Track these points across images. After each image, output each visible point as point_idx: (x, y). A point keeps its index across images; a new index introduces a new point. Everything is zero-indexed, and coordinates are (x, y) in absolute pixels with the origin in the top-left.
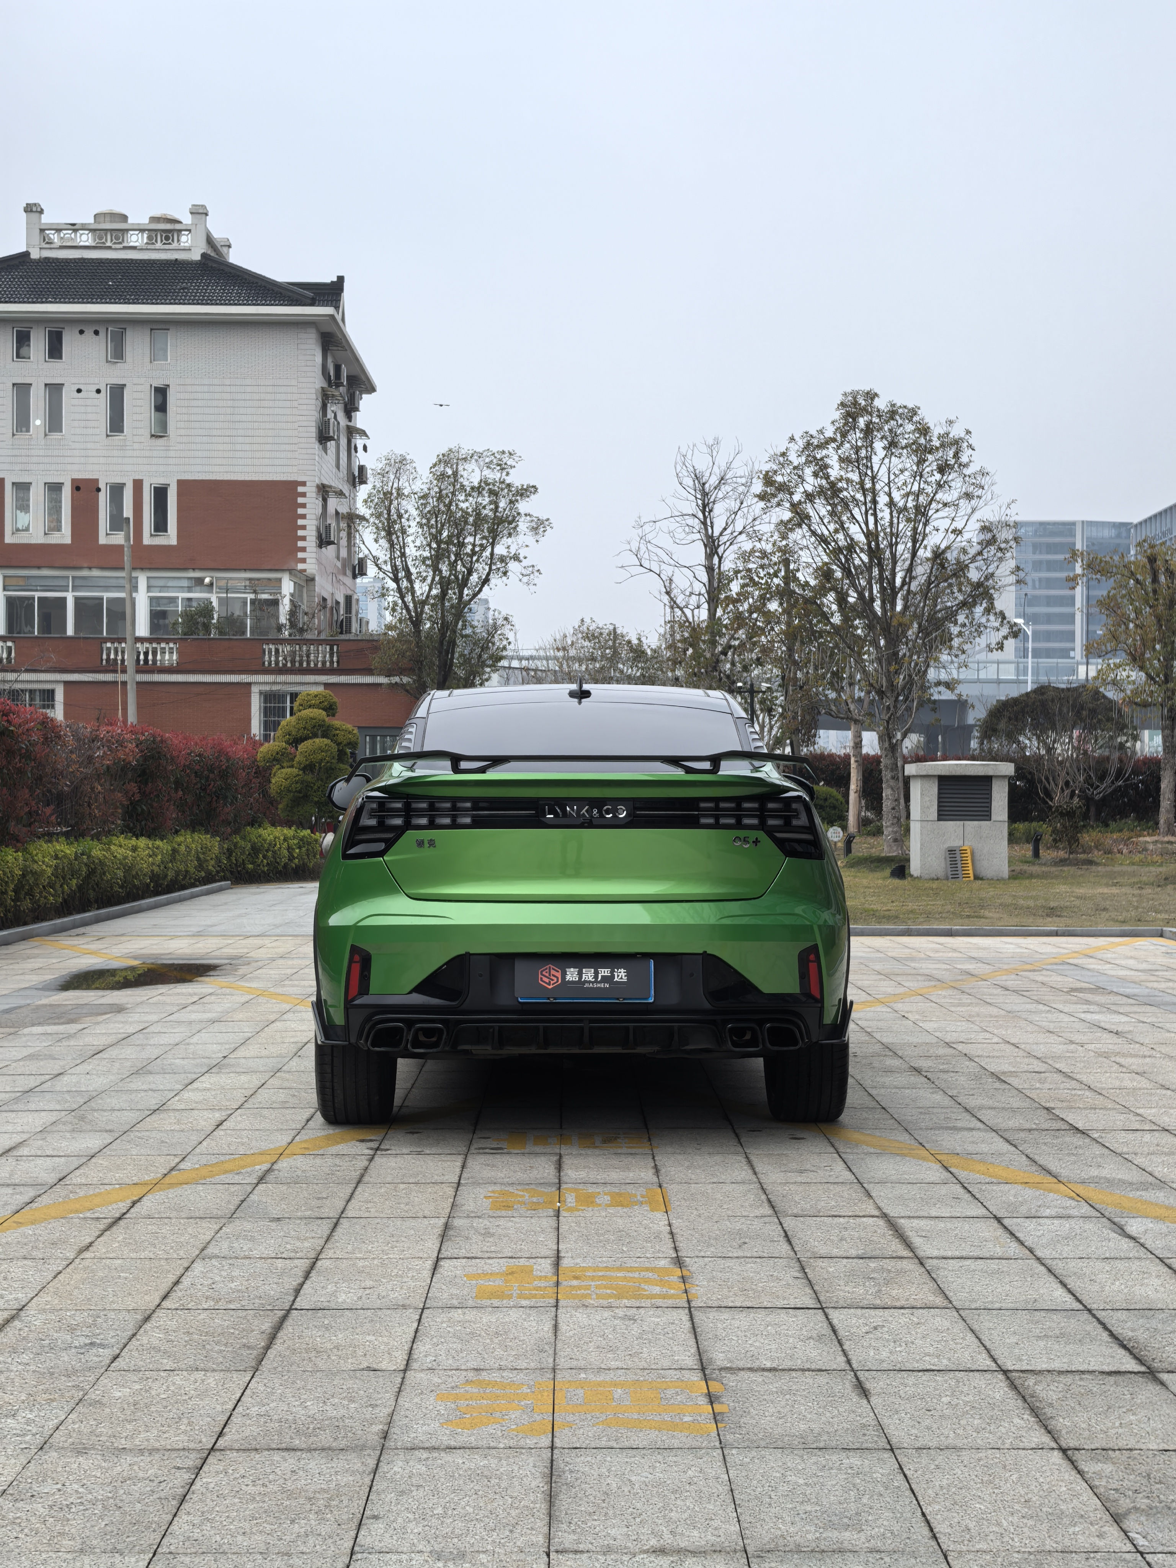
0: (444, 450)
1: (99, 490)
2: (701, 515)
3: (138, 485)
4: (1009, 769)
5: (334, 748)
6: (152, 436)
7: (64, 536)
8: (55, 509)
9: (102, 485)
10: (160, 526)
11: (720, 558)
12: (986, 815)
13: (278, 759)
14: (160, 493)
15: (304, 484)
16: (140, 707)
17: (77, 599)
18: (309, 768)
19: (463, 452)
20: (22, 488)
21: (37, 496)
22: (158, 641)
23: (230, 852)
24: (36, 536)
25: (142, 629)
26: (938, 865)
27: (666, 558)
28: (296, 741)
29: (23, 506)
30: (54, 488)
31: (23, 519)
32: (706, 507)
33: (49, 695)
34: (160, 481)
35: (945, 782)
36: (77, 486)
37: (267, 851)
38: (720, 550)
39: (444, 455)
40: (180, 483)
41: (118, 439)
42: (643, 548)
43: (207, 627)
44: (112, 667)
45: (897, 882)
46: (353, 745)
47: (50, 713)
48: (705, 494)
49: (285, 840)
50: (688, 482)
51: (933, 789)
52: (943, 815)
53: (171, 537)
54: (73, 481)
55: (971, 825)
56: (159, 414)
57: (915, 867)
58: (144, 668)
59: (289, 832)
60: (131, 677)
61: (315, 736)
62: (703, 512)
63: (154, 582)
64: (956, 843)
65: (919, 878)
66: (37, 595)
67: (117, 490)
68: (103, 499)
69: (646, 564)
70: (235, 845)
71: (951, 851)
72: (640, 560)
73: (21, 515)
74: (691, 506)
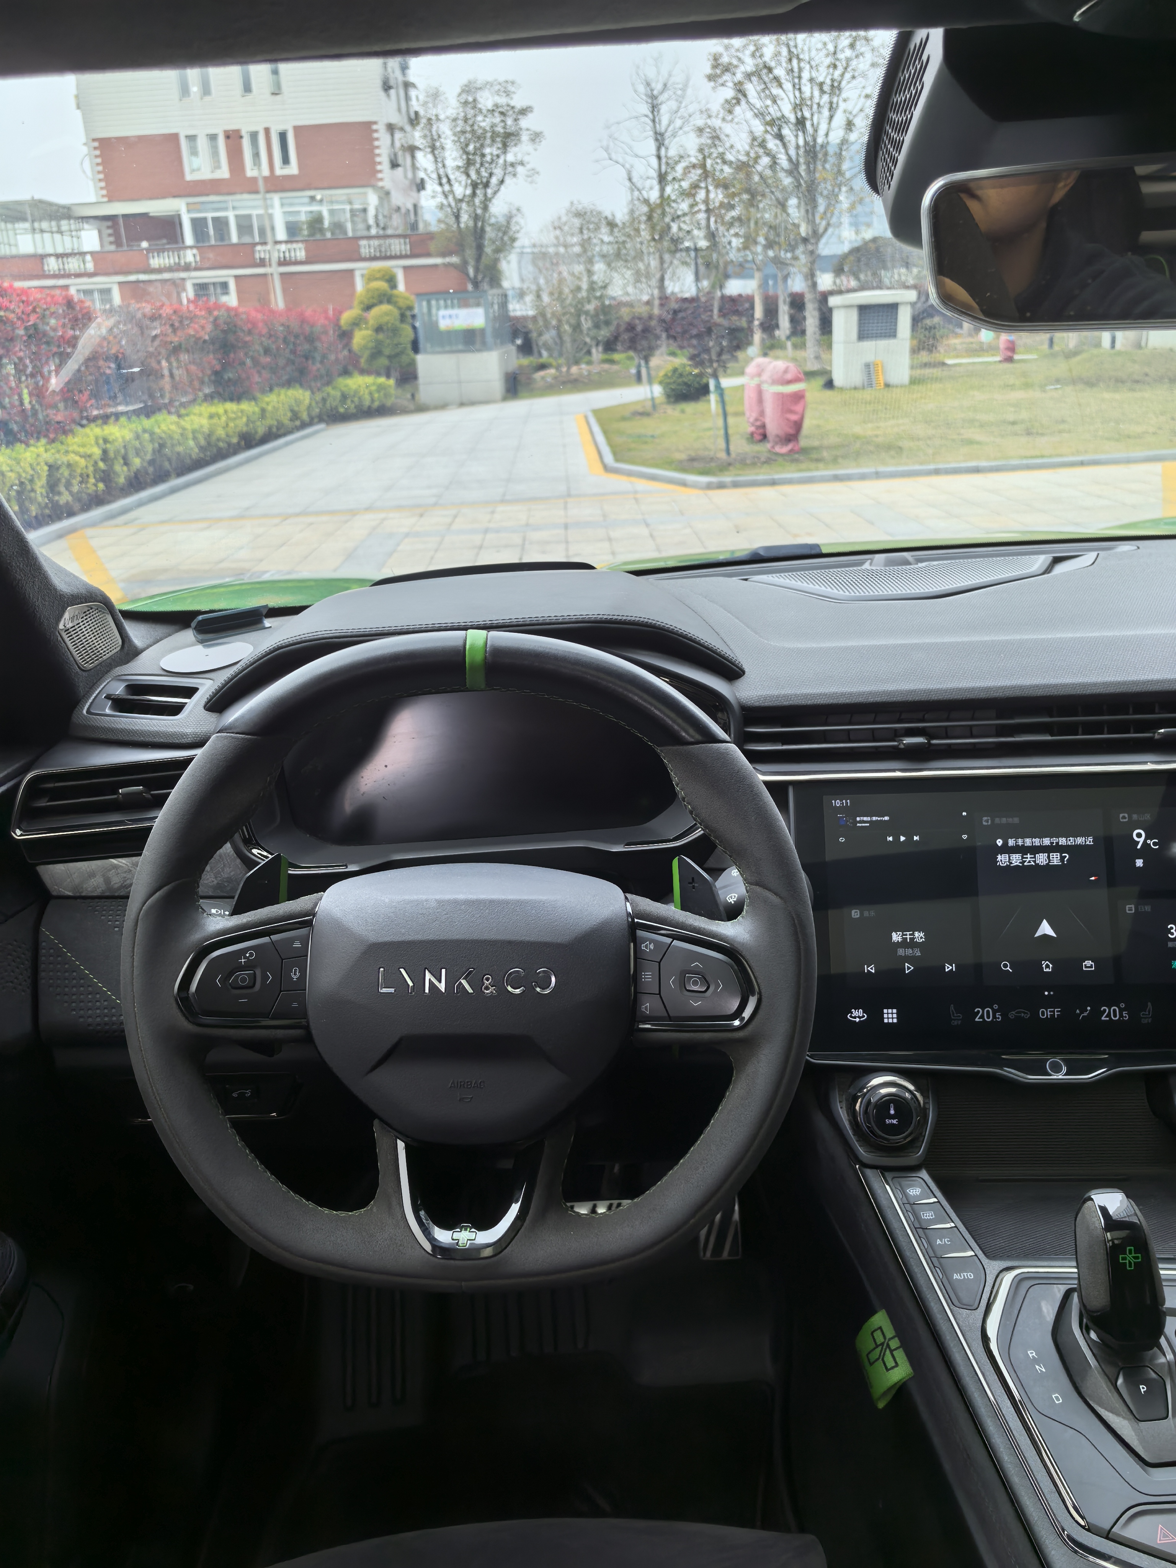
0: (464, 81)
1: (241, 137)
2: (651, 116)
3: (267, 131)
4: (912, 295)
5: (396, 312)
6: (273, 94)
7: (224, 173)
8: (215, 153)
9: (243, 133)
10: (286, 160)
11: (667, 149)
12: (892, 333)
13: (357, 323)
14: (283, 136)
15: (375, 123)
16: (285, 291)
17: (237, 216)
18: (379, 329)
19: (478, 82)
20: (192, 138)
21: (202, 144)
22: (291, 242)
23: (324, 400)
24: (206, 174)
25: (281, 234)
26: (857, 377)
27: (628, 151)
28: (368, 308)
29: (194, 152)
30: (213, 138)
31: (196, 162)
32: (654, 108)
33: (225, 286)
34: (281, 128)
35: (864, 310)
36: (228, 136)
37: (354, 396)
38: (666, 142)
39: (466, 86)
40: (297, 129)
41: (249, 97)
42: (612, 144)
43: (322, 230)
44: (262, 263)
45: (829, 393)
46: (410, 308)
47: (224, 299)
48: (654, 97)
49: (367, 387)
50: (641, 89)
51: (854, 315)
52: (863, 336)
53: (293, 169)
54: (225, 132)
55: (882, 343)
56: (275, 76)
57: (838, 380)
58: (283, 263)
59: (369, 380)
60: (274, 270)
61: (381, 302)
62: (653, 112)
63: (285, 201)
64: (870, 358)
65: (841, 389)
66: (210, 215)
67: (254, 136)
68: (246, 143)
69: (614, 156)
70: (328, 394)
71: (867, 366)
72: (609, 154)
73: (194, 159)
74: (645, 109)
